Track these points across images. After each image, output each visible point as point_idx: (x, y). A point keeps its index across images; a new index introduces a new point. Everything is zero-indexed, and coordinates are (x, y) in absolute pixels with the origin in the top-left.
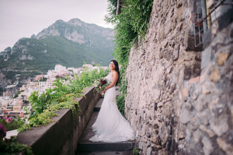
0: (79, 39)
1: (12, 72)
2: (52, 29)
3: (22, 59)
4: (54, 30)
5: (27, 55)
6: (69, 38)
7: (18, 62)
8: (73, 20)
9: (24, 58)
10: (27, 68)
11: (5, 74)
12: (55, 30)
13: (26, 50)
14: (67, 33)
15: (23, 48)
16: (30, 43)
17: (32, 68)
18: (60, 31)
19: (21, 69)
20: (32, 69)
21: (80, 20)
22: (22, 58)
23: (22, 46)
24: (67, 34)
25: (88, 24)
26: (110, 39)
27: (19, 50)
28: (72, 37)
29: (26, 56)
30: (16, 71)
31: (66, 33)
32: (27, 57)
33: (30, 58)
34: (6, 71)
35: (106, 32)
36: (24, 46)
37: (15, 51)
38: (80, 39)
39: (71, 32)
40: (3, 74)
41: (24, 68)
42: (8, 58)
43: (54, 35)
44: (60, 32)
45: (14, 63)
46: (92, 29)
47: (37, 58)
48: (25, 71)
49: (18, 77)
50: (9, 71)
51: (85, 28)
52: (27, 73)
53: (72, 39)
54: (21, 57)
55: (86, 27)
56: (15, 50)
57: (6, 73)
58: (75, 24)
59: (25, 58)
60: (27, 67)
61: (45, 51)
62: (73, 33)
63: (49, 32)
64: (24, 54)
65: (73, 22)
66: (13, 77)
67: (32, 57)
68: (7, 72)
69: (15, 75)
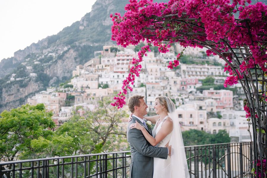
1: (89, 47)
3: (106, 25)
7: (99, 30)
11: (77, 50)
13: (113, 7)
15: (109, 5)
22: (106, 21)
23: (107, 2)
27: (104, 10)
30: (96, 45)
34: (79, 46)
36: (111, 2)
37: (96, 12)
40: (74, 51)
42: (85, 23)
45: (94, 32)
50: (84, 46)
54: (104, 20)
56: (97, 10)
68: (81, 48)
69: (94, 52)
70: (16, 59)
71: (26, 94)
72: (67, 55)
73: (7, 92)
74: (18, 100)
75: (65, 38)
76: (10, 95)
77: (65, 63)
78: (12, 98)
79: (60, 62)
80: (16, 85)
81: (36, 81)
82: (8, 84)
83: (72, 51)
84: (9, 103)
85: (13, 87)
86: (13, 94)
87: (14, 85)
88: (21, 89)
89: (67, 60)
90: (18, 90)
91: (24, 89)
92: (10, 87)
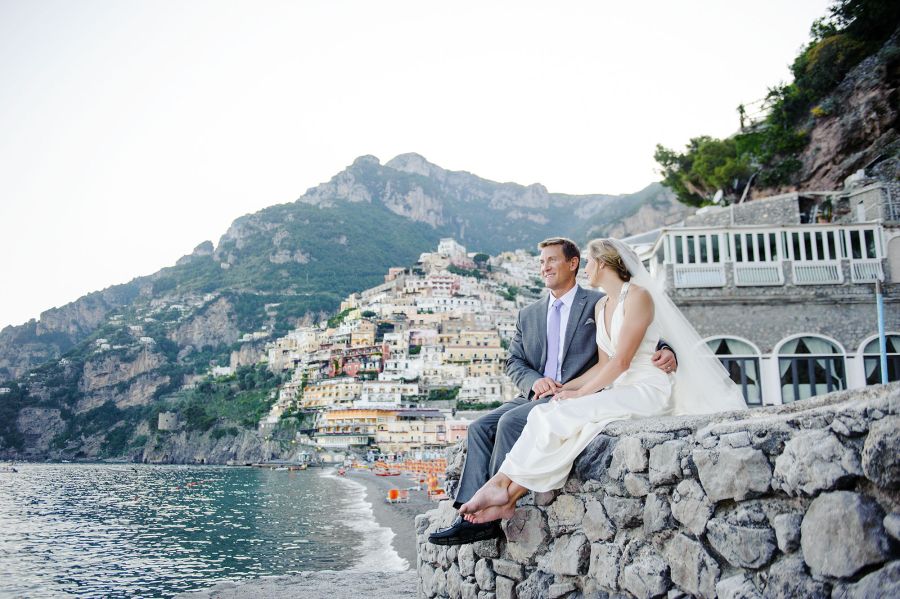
0: (429, 211)
1: (253, 296)
2: (345, 181)
3: (277, 262)
4: (351, 184)
5: (293, 250)
6: (399, 210)
7: (265, 269)
8: (403, 159)
9: (281, 258)
10: (295, 286)
11: (232, 301)
12: (355, 183)
13: (286, 234)
14: (392, 194)
15: (276, 230)
16: (294, 216)
17: (311, 286)
18: (370, 189)
19: (278, 289)
20: (311, 289)
21: (423, 160)
22: (277, 256)
23: (269, 226)
24: (394, 197)
25: (449, 173)
26: (521, 215)
27: (264, 239)
28: (408, 207)
29: (289, 252)
30: (264, 294)
31: (388, 195)
32: (292, 255)
33: (301, 258)
34: (236, 294)
35: (504, 197)
36: (276, 225)
37: (249, 241)
38: (432, 213)
39: (405, 193)
40: (227, 302)
41: (287, 286)
42: (231, 258)
43: (355, 199)
44: (370, 192)
45: (254, 273)
46: (460, 188)
47: (320, 259)
48: (291, 293)
49: (272, 309)
50: (244, 294)
51: (439, 182)
52: (297, 298)
53: (407, 214)
54: (274, 254)
55: (443, 180)
56: (249, 237)
57: (237, 298)
58: (411, 169)
59: (288, 258)
60: (295, 282)
61: (343, 240)
62: (410, 193)
63: (336, 189)
64: (283, 247)
65: (405, 165)
66: (259, 309)
67: (308, 254)
68: (240, 297)
69: (263, 305)
70: (43, 326)
71: (132, 375)
72: (214, 308)
73: (95, 369)
74: (117, 385)
75: (195, 281)
76: (100, 375)
77: (208, 322)
78: (104, 381)
79: (199, 320)
80: (113, 358)
81: (155, 351)
82: (99, 354)
83: (223, 301)
84: (99, 390)
85: (108, 360)
86: (106, 374)
87: (109, 357)
88: (122, 366)
89: (213, 316)
90: (117, 367)
91: (129, 365)
92: (102, 361)
